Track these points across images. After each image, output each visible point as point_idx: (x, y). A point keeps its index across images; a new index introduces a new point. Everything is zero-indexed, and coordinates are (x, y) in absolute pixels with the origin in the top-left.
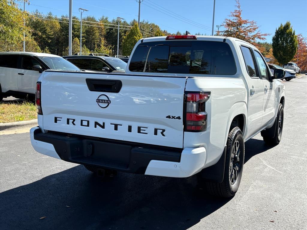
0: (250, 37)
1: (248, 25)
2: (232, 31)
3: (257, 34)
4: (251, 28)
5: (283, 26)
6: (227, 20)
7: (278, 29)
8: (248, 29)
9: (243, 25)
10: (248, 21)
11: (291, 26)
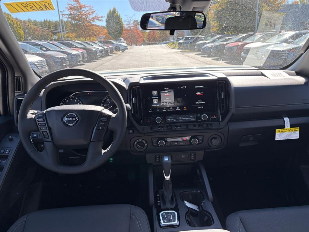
0: (91, 19)
1: (87, 9)
2: (75, 14)
3: (95, 16)
4: (89, 11)
5: (111, 11)
6: (69, 4)
7: (108, 13)
8: (88, 12)
9: (83, 9)
10: (86, 6)
11: (117, 11)
